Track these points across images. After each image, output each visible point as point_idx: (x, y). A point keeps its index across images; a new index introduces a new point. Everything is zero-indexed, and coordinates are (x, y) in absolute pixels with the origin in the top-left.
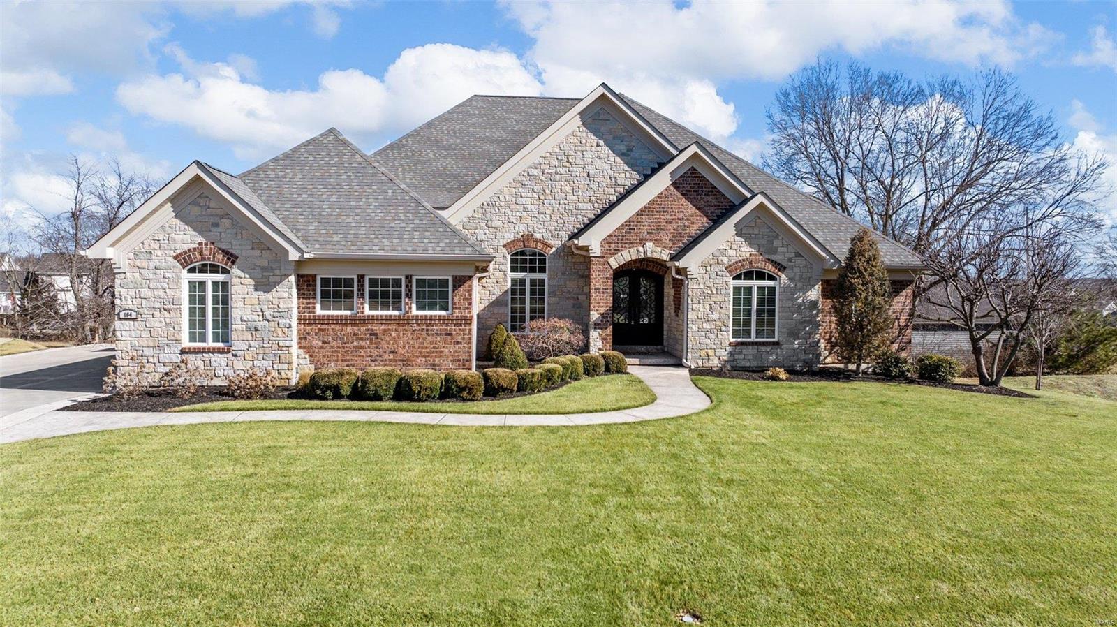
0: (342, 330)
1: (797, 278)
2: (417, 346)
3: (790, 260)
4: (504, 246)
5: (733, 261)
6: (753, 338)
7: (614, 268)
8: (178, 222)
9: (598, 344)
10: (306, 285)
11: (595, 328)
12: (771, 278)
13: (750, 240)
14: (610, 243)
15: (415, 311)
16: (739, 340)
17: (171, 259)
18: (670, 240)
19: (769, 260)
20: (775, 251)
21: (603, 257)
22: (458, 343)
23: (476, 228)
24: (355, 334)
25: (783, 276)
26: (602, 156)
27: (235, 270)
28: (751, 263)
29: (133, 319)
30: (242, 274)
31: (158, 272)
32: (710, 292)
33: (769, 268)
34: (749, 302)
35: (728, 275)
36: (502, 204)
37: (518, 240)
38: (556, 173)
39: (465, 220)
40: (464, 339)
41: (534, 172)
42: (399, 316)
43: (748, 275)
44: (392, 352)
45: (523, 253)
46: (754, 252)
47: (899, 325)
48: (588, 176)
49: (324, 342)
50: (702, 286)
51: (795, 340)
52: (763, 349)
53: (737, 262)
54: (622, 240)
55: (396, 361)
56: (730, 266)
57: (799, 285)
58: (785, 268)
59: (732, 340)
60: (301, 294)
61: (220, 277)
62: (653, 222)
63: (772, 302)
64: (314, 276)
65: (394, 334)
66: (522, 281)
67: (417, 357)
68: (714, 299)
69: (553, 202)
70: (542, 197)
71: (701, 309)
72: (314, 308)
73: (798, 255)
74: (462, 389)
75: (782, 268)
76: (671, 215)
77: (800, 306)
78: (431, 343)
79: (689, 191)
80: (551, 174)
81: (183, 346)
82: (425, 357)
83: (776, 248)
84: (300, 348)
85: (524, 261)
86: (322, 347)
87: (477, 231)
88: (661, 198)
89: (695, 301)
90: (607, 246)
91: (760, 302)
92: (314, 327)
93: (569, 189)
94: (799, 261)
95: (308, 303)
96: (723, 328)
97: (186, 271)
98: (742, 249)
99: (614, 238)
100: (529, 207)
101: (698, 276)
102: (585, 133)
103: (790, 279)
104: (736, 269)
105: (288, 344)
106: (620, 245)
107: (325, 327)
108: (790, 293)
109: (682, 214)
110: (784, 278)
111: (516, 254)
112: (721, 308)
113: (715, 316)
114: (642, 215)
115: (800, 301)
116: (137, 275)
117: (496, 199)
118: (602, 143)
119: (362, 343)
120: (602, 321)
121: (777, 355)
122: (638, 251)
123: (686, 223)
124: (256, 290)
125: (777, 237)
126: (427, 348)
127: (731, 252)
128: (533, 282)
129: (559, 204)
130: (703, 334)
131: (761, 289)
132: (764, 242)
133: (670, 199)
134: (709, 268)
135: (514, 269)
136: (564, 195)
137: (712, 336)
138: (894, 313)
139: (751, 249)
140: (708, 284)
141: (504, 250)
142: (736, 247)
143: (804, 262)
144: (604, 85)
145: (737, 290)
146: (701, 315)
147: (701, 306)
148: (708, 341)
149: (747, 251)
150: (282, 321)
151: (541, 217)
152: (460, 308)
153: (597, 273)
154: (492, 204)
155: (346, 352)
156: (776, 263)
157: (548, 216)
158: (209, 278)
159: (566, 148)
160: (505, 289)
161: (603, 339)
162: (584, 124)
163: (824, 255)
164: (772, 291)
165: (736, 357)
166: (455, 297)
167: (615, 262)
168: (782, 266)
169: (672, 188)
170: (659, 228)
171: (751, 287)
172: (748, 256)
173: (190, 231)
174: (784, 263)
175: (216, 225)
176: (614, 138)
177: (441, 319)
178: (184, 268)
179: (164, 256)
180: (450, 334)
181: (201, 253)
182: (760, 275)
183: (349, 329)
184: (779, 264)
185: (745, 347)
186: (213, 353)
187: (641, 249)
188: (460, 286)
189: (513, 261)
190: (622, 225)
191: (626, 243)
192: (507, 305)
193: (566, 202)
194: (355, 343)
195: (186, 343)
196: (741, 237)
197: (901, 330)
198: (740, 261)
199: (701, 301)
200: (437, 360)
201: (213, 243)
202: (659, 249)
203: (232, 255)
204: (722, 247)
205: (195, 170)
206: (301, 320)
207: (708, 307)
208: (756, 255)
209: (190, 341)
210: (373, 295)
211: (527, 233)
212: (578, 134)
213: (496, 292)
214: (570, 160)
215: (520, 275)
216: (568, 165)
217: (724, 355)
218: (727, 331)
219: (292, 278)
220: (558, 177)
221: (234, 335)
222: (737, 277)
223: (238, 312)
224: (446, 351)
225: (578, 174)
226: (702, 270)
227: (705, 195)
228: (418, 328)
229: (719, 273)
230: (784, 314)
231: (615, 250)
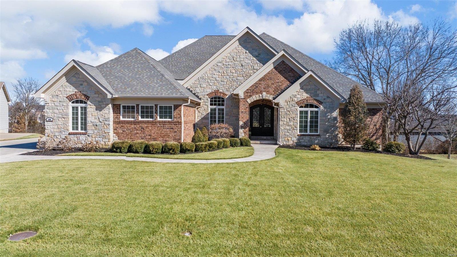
0: (130, 126)
1: (328, 107)
2: (159, 133)
3: (324, 99)
4: (207, 95)
5: (299, 100)
6: (308, 133)
7: (249, 103)
8: (67, 84)
9: (242, 135)
10: (116, 109)
11: (241, 128)
12: (316, 107)
13: (306, 91)
14: (248, 93)
15: (159, 119)
16: (302, 133)
17: (65, 98)
18: (273, 91)
19: (315, 99)
20: (318, 95)
21: (245, 99)
22: (176, 132)
23: (196, 88)
24: (135, 128)
25: (321, 106)
26: (248, 57)
27: (89, 102)
28: (307, 101)
29: (52, 121)
30: (91, 104)
31: (61, 103)
32: (289, 113)
33: (315, 103)
34: (306, 117)
35: (297, 106)
36: (206, 78)
37: (213, 93)
39: (192, 84)
40: (178, 130)
41: (220, 64)
42: (152, 121)
43: (307, 106)
44: (149, 135)
45: (215, 98)
46: (308, 96)
47: (376, 128)
48: (242, 66)
49: (123, 131)
50: (286, 111)
51: (327, 134)
52: (312, 137)
53: (301, 100)
54: (253, 91)
55: (151, 139)
56: (298, 102)
57: (329, 110)
58: (322, 103)
59: (299, 133)
60: (114, 112)
61: (83, 105)
62: (266, 84)
63: (317, 117)
64: (120, 105)
65: (150, 128)
66: (215, 109)
67: (159, 137)
68: (291, 116)
69: (227, 76)
70: (223, 75)
71: (285, 120)
72: (119, 117)
73: (328, 97)
74: (170, 150)
75: (321, 103)
76: (274, 81)
77: (329, 119)
78: (165, 132)
79: (281, 71)
80: (226, 65)
81: (70, 132)
82: (162, 137)
83: (318, 94)
84: (114, 133)
85: (215, 101)
86: (122, 133)
87: (196, 89)
88: (269, 74)
89: (282, 117)
90: (246, 94)
91: (311, 118)
92: (119, 125)
93: (234, 71)
94: (328, 100)
95: (117, 116)
96: (295, 128)
97: (71, 103)
98: (303, 95)
99: (249, 91)
100: (217, 79)
101: (284, 106)
102: (240, 48)
103: (324, 108)
104: (301, 103)
105: (108, 131)
106: (252, 94)
107: (123, 125)
108: (324, 114)
109: (278, 81)
110: (322, 107)
111: (212, 98)
112: (294, 120)
113: (292, 123)
114: (261, 81)
115: (329, 117)
116: (53, 104)
117: (204, 76)
118: (247, 52)
119: (138, 132)
120: (244, 125)
121: (319, 140)
122: (259, 96)
123: (280, 84)
124: (96, 110)
125: (319, 89)
126: (163, 134)
127: (298, 96)
128: (219, 109)
129: (230, 77)
130: (286, 131)
131: (312, 112)
132: (313, 92)
133: (273, 74)
134: (288, 103)
135: (211, 105)
136: (232, 74)
137: (290, 132)
138: (373, 122)
139: (307, 95)
140: (288, 110)
141: (207, 97)
142: (300, 94)
143: (331, 100)
144: (247, 27)
145: (301, 112)
146: (285, 123)
147: (285, 119)
148: (288, 134)
149: (305, 95)
150: (106, 122)
151: (222, 83)
152: (176, 118)
153: (242, 105)
154: (202, 78)
155: (132, 135)
156: (318, 100)
157: (225, 83)
158: (79, 105)
159: (233, 54)
160: (208, 112)
161: (244, 133)
162: (240, 44)
163: (339, 97)
164: (317, 112)
165: (301, 141)
166: (174, 113)
167: (249, 101)
168: (321, 102)
169: (274, 69)
170: (268, 86)
171: (308, 111)
172: (306, 97)
173: (72, 87)
174: (322, 101)
175: (82, 85)
176: (253, 50)
177: (169, 122)
178: (70, 101)
179: (63, 97)
180: (173, 128)
181: (76, 96)
182: (312, 106)
183: (133, 126)
184: (319, 101)
185: (305, 137)
186: (80, 135)
187: (261, 95)
188: (176, 109)
189: (211, 101)
190: (253, 85)
191: (254, 93)
192: (208, 119)
193: (233, 76)
194: (135, 132)
195: (71, 131)
196: (303, 89)
197: (377, 130)
198: (302, 100)
199: (285, 117)
200: (167, 139)
201: (80, 92)
202: (269, 95)
203: (87, 96)
204: (294, 94)
205: (73, 63)
206: (115, 122)
207: (288, 120)
208: (309, 97)
209: (73, 130)
210: (142, 112)
211: (216, 89)
212: (238, 48)
213: (204, 114)
214: (234, 59)
215: (214, 107)
216: (233, 61)
217: (295, 140)
218: (297, 130)
219: (110, 106)
220: (229, 66)
221: (88, 128)
222: (301, 107)
223: (90, 119)
224: (171, 135)
225: (238, 65)
226: (286, 104)
227: (288, 72)
228: (160, 126)
229: (293, 105)
230: (323, 123)
231: (250, 96)
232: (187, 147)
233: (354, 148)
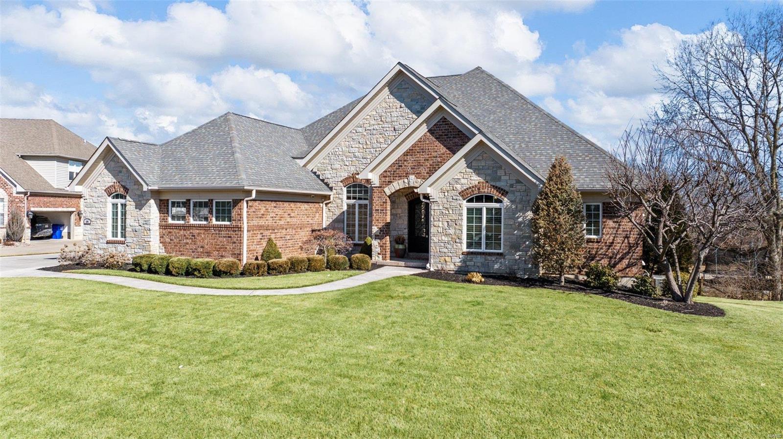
0: (179, 233)
1: (517, 200)
2: (214, 243)
3: (512, 186)
4: (341, 182)
5: (465, 188)
6: (483, 249)
7: (388, 195)
8: (105, 171)
9: (377, 250)
10: (163, 206)
11: (376, 238)
12: (498, 201)
13: (478, 171)
14: (386, 177)
15: (214, 222)
16: (472, 250)
17: (103, 191)
18: (427, 173)
19: (494, 186)
20: (499, 179)
21: (381, 187)
22: (234, 243)
23: (325, 170)
24: (185, 236)
25: (506, 199)
26: (403, 114)
27: (128, 198)
28: (479, 189)
29: (89, 224)
30: (131, 200)
31: (99, 198)
32: (447, 212)
33: (496, 194)
34: (480, 220)
35: (461, 198)
36: (341, 153)
37: (350, 177)
38: (374, 129)
39: (319, 165)
40: (237, 240)
41: (360, 129)
42: (206, 225)
43: (479, 199)
44: (202, 247)
45: (354, 186)
46: (482, 180)
47: (629, 243)
48: (394, 130)
49: (171, 240)
50: (441, 207)
51: (516, 252)
52: (489, 258)
53: (467, 189)
54: (394, 174)
55: (203, 253)
56: (463, 192)
57: (520, 206)
58: (507, 193)
59: (465, 249)
60: (160, 211)
61: (123, 201)
62: (415, 161)
63: (498, 220)
64: (168, 200)
65: (203, 236)
66: (354, 205)
67: (214, 251)
68: (450, 218)
69: (372, 150)
70: (365, 147)
71: (441, 225)
72: (167, 219)
73: (518, 182)
75: (504, 193)
76: (428, 155)
77: (520, 223)
78: (221, 242)
79: (441, 135)
80: (370, 130)
81: (108, 239)
82: (218, 251)
83: (500, 177)
84: (161, 243)
85: (355, 192)
86: (170, 243)
87: (325, 172)
88: (420, 142)
89: (436, 219)
90: (383, 179)
91: (489, 220)
92: (166, 230)
93: (382, 140)
94: (519, 187)
95: (164, 216)
96: (457, 240)
97: (110, 198)
98: (472, 178)
99: (388, 173)
100: (356, 154)
101: (438, 200)
102: (392, 99)
103: (512, 202)
104: (467, 194)
105: (149, 240)
106: (392, 178)
107: (171, 230)
108: (512, 214)
109: (436, 153)
110: (506, 201)
111: (350, 187)
112: (456, 224)
113: (452, 231)
114: (407, 155)
115: (520, 220)
116: (91, 201)
117: (337, 150)
118: (403, 105)
119: (188, 241)
120: (380, 233)
121: (501, 263)
122: (404, 182)
123: (439, 160)
124: (136, 208)
125: (500, 167)
126: (219, 245)
127: (463, 181)
128: (360, 206)
129: (376, 151)
130: (443, 245)
131: (489, 210)
132: (489, 172)
133: (427, 142)
134: (446, 194)
135: (349, 198)
136: (379, 145)
137: (449, 246)
138: (623, 231)
139: (479, 178)
140: (446, 206)
141: (341, 184)
142: (467, 176)
143: (524, 187)
144: (399, 63)
145: (470, 211)
146: (440, 230)
147: (441, 223)
148: (446, 250)
149: (476, 179)
150: (146, 226)
151: (364, 161)
152: (235, 220)
153: (377, 199)
154: (334, 154)
155: (181, 246)
156: (499, 188)
157: (369, 160)
158: (120, 201)
159: (380, 111)
160: (342, 211)
161: (381, 246)
162: (391, 93)
163: (534, 181)
164: (498, 211)
165: (468, 263)
166: (234, 213)
167: (388, 191)
168: (504, 191)
169: (428, 134)
170: (419, 165)
171: (482, 209)
172: (477, 183)
173: (111, 176)
174: (507, 189)
175: (120, 172)
176: (412, 101)
177: (226, 227)
178: (109, 196)
179: (101, 190)
180: (230, 237)
181: (115, 188)
182: (489, 199)
183: (182, 232)
184: (502, 189)
185: (475, 256)
186: (119, 243)
187: (406, 181)
188: (235, 206)
189: (348, 192)
190: (394, 163)
191: (396, 177)
192: (343, 222)
193: (380, 149)
194: (185, 241)
195: (110, 237)
196: (470, 168)
197: (630, 247)
198: (470, 188)
199: (441, 220)
200: (224, 253)
201: (119, 182)
202: (419, 180)
203: (126, 189)
204: (456, 177)
205: (107, 142)
206: (161, 226)
207: (446, 224)
208: (483, 183)
209: (113, 237)
210: (194, 212)
211: (355, 172)
212: (388, 100)
213: (336, 213)
214: (383, 119)
215: (352, 201)
216: (381, 123)
217: (458, 261)
218: (461, 243)
219: (152, 202)
220: (375, 132)
221: (127, 235)
222: (470, 201)
223: (130, 221)
224: (228, 247)
225: (388, 129)
226: (442, 195)
227: (453, 137)
228: (214, 232)
229: (454, 197)
230: (508, 230)
231: (389, 182)
232: (221, 268)
233: (559, 280)
